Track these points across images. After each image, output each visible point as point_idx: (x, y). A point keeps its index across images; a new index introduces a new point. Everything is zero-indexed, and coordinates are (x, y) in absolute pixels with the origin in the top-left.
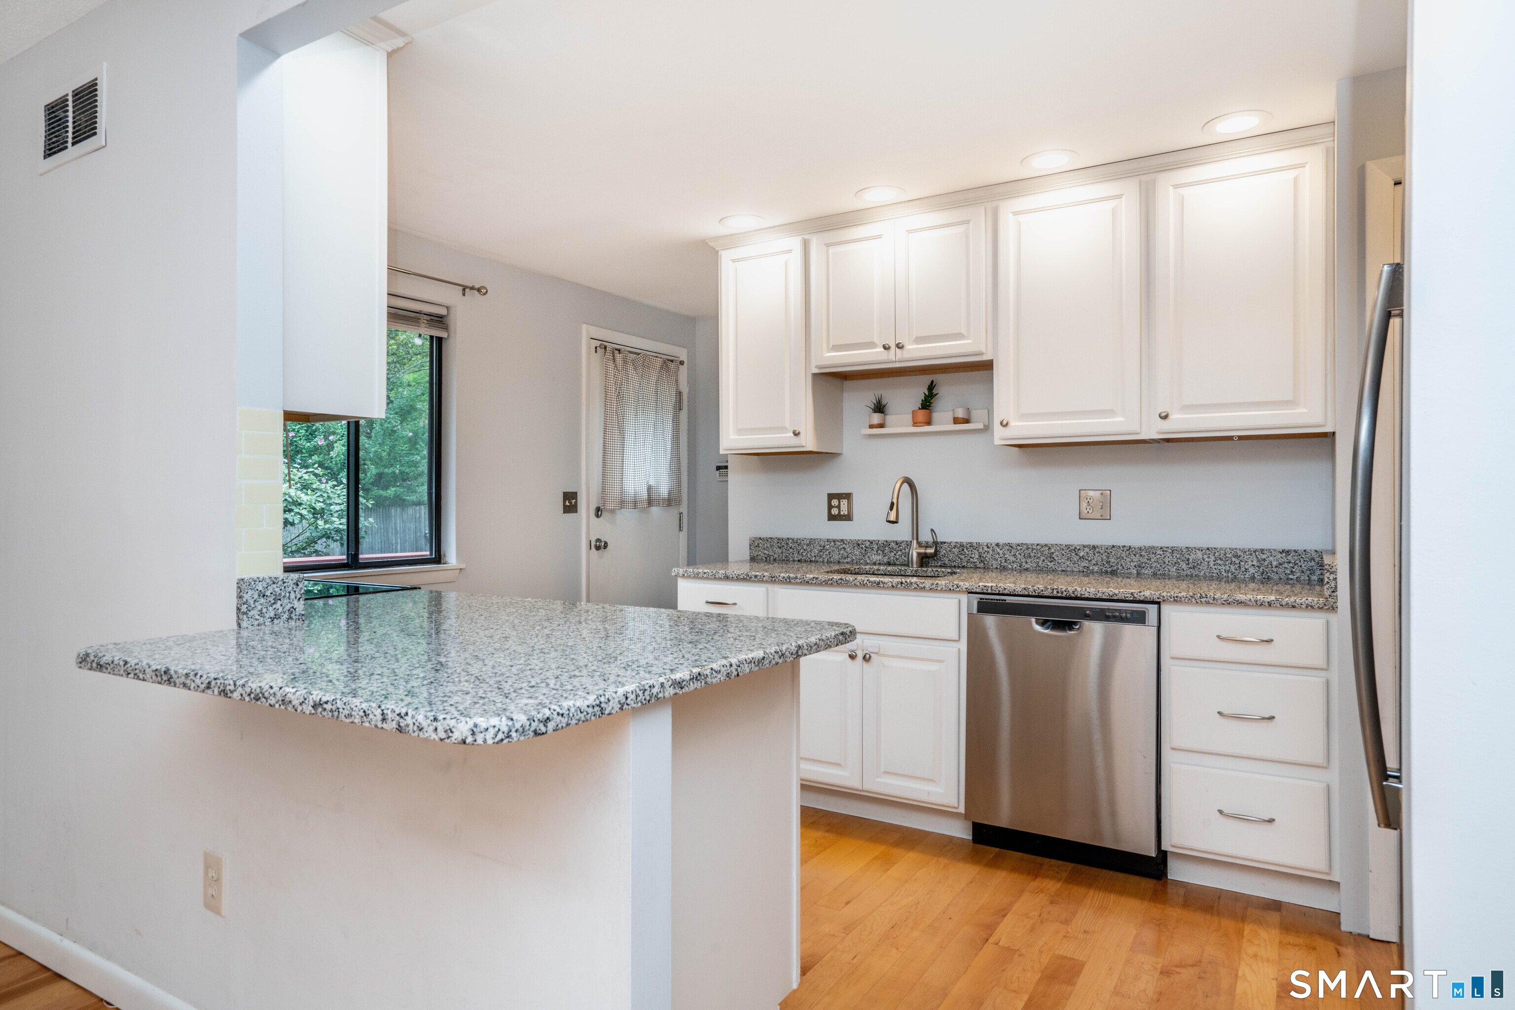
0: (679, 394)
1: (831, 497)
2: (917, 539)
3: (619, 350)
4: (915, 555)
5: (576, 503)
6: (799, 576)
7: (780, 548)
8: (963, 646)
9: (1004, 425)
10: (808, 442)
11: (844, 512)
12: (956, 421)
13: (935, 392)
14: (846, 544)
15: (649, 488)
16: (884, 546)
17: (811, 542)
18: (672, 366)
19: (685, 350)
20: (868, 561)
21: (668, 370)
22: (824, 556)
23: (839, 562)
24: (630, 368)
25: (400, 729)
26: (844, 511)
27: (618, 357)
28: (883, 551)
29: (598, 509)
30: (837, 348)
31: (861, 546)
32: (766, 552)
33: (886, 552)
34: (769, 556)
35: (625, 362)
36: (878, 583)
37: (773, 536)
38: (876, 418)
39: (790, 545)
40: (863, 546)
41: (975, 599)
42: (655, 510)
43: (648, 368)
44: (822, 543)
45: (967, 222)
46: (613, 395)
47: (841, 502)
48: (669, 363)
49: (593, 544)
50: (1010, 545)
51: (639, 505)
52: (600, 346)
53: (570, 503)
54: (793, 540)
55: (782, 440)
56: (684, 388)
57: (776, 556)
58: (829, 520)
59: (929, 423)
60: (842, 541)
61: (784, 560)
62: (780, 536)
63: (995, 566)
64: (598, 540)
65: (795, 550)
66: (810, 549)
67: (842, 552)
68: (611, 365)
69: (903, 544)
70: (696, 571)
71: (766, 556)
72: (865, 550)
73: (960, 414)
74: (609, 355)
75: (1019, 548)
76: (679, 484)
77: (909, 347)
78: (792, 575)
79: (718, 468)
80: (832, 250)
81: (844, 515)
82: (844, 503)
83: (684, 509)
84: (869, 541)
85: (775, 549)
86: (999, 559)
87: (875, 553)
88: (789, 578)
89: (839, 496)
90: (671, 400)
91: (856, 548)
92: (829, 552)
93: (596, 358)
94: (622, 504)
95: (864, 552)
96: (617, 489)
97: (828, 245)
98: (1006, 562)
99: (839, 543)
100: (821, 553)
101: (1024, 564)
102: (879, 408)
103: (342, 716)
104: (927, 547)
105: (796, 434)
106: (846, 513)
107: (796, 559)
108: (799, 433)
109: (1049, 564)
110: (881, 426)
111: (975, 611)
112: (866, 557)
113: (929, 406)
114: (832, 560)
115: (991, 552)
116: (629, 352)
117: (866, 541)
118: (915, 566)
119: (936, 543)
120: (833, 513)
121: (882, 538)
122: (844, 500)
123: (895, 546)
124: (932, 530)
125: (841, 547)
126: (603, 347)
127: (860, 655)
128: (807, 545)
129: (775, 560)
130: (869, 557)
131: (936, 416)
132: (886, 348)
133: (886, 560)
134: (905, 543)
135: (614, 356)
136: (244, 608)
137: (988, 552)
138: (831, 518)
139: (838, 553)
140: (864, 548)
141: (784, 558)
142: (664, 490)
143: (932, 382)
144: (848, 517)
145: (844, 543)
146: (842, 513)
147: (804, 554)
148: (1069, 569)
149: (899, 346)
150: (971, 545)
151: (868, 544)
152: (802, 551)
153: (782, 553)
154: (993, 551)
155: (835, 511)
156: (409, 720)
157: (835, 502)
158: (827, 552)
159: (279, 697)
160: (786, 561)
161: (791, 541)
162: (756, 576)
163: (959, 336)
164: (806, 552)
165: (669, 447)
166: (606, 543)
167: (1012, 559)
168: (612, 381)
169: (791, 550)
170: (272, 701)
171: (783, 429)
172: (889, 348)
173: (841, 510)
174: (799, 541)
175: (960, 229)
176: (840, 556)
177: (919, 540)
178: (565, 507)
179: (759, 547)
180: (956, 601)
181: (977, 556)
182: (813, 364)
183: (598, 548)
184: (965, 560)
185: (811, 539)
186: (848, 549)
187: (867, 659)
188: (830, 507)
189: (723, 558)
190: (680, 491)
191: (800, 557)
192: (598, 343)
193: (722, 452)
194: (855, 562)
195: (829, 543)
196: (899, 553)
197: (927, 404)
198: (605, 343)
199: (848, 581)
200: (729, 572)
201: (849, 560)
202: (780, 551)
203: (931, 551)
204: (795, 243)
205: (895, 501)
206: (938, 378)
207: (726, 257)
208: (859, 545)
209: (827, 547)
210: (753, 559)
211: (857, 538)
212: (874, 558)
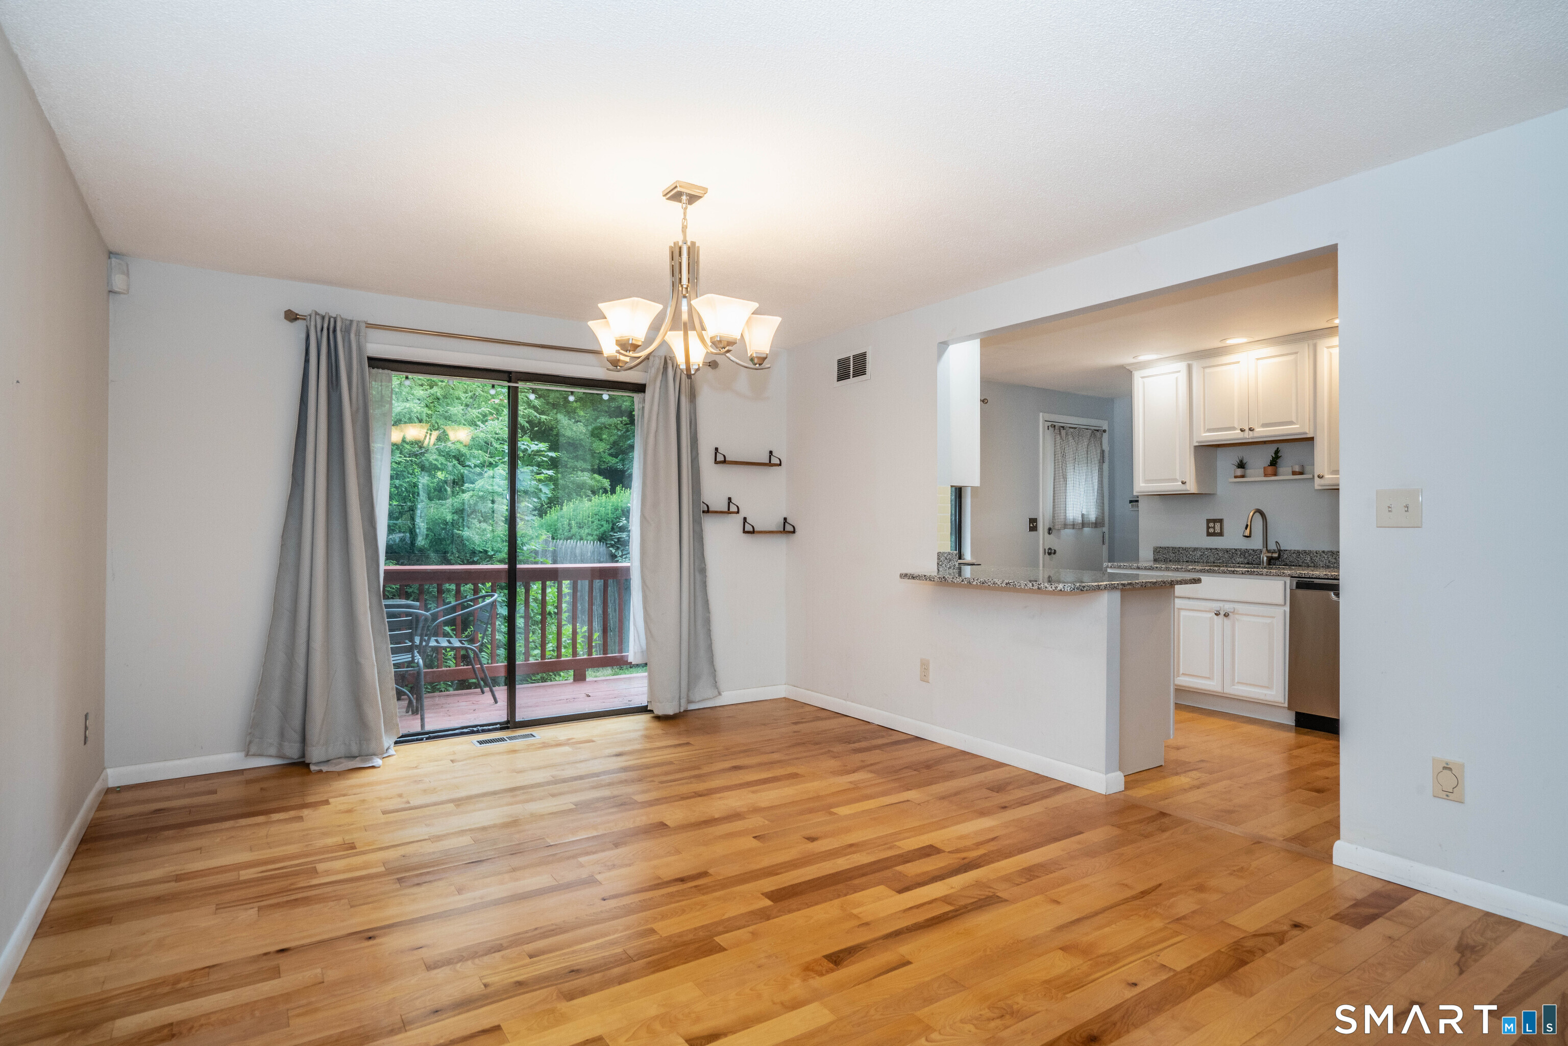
0: (1103, 452)
1: (1209, 521)
2: (1267, 548)
3: (1063, 427)
4: (1265, 558)
5: (1036, 525)
6: (1184, 567)
7: (1174, 553)
8: (1287, 609)
9: (1320, 477)
10: (1192, 487)
12: (1294, 473)
13: (1279, 455)
14: (1219, 551)
15: (1083, 515)
16: (1244, 552)
17: (1195, 549)
18: (1098, 434)
19: (1106, 422)
20: (1234, 562)
21: (1095, 436)
22: (1204, 559)
23: (1214, 563)
24: (1070, 438)
25: (1039, 588)
27: (1063, 432)
29: (1050, 529)
30: (1209, 430)
31: (1230, 553)
32: (1164, 556)
33: (1245, 555)
34: (1167, 558)
35: (1067, 434)
36: (1234, 571)
37: (1170, 546)
38: (1239, 472)
39: (1181, 551)
41: (1295, 581)
42: (1086, 530)
43: (1082, 436)
44: (1203, 550)
45: (1296, 353)
46: (1059, 456)
47: (1216, 525)
48: (1097, 433)
49: (1046, 551)
51: (1077, 527)
52: (1051, 426)
53: (1033, 525)
54: (1183, 548)
55: (1175, 486)
56: (1106, 447)
57: (1171, 558)
58: (1207, 536)
59: (1275, 474)
60: (1216, 549)
61: (1176, 561)
62: (1173, 546)
64: (1050, 549)
65: (1184, 555)
66: (1194, 553)
67: (1216, 556)
68: (1058, 437)
69: (1257, 551)
70: (1119, 564)
71: (1164, 558)
72: (1232, 555)
73: (1297, 469)
74: (1057, 431)
76: (1103, 513)
77: (1257, 430)
78: (1179, 567)
79: (1131, 502)
80: (1207, 370)
81: (1218, 533)
82: (1218, 526)
83: (1106, 529)
84: (1234, 549)
85: (1171, 554)
86: (1322, 560)
87: (1239, 557)
88: (1178, 568)
89: (1215, 521)
90: (1096, 458)
92: (1207, 556)
93: (1049, 433)
94: (1065, 526)
96: (1062, 517)
97: (1204, 368)
98: (1326, 561)
99: (1214, 550)
100: (1201, 556)
102: (1241, 465)
103: (1017, 586)
104: (1274, 552)
105: (1183, 483)
106: (1219, 531)
107: (1185, 560)
108: (1185, 482)
110: (1243, 476)
111: (1294, 587)
113: (1276, 464)
114: (1209, 561)
116: (1070, 428)
117: (1231, 549)
118: (1265, 563)
119: (1280, 551)
121: (1244, 547)
122: (1218, 523)
123: (1253, 553)
124: (1277, 542)
125: (1217, 553)
126: (1055, 427)
127: (1222, 613)
129: (1170, 561)
130: (1234, 559)
131: (1281, 470)
132: (1242, 430)
133: (1246, 561)
134: (1259, 550)
135: (1060, 431)
136: (940, 563)
137: (1317, 557)
138: (1209, 534)
139: (1213, 557)
142: (1092, 517)
143: (1278, 448)
144: (1221, 534)
146: (1216, 531)
149: (1251, 429)
150: (1305, 552)
151: (1234, 551)
152: (1188, 554)
153: (1175, 556)
154: (1320, 555)
155: (1211, 530)
156: (1042, 585)
157: (1211, 525)
159: (992, 582)
160: (1178, 561)
161: (1181, 549)
162: (1157, 567)
163: (1291, 423)
164: (1191, 555)
165: (1096, 488)
166: (1055, 551)
167: (1334, 561)
168: (1058, 447)
169: (1182, 555)
170: (990, 584)
171: (1175, 480)
172: (1245, 430)
173: (1216, 529)
174: (1188, 549)
175: (1292, 357)
176: (1215, 558)
177: (1268, 549)
178: (1030, 527)
179: (1160, 552)
180: (1283, 582)
181: (1309, 559)
182: (1195, 441)
183: (1050, 554)
184: (1301, 561)
186: (1224, 553)
187: (1226, 615)
188: (1208, 528)
189: (1136, 558)
190: (1103, 518)
191: (1188, 559)
192: (1050, 424)
193: (1135, 494)
194: (1224, 561)
195: (1207, 550)
196: (1255, 557)
197: (1274, 462)
198: (1054, 423)
199: (1214, 570)
200: (1140, 565)
201: (1221, 561)
203: (1276, 555)
204: (1182, 366)
205: (1249, 524)
206: (1281, 446)
207: (1137, 376)
208: (1228, 552)
209: (1206, 552)
210: (1155, 560)
211: (1226, 548)
212: (1238, 560)
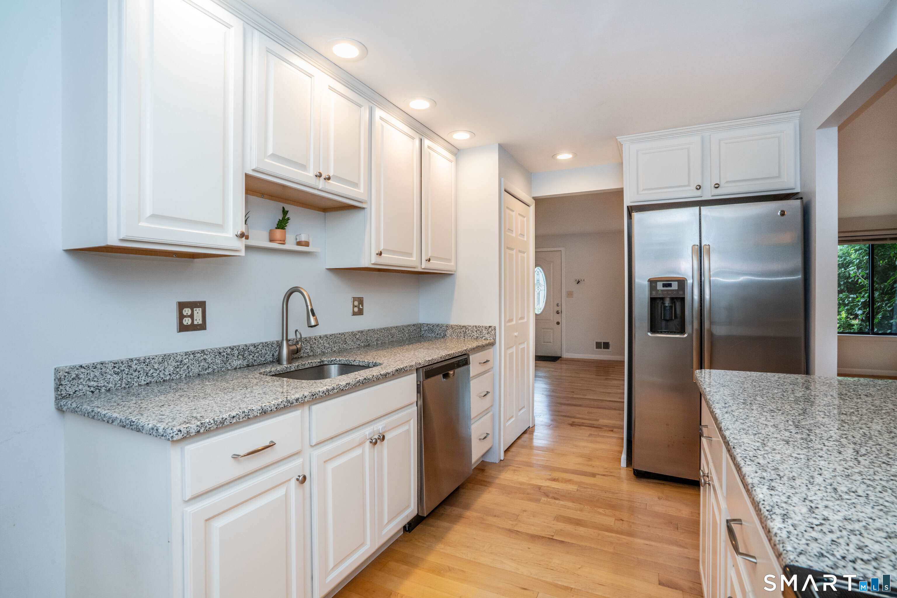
1: (182, 306)
2: (287, 338)
4: (286, 353)
7: (118, 374)
11: (198, 321)
14: (207, 355)
16: (244, 350)
17: (165, 358)
20: (229, 368)
22: (181, 373)
26: (198, 319)
28: (243, 356)
31: (222, 354)
32: (92, 383)
33: (245, 355)
34: (98, 388)
37: (106, 358)
39: (134, 367)
40: (225, 354)
44: (179, 358)
47: (195, 311)
50: (326, 336)
54: (138, 360)
57: (110, 385)
58: (179, 331)
60: (203, 351)
61: (123, 389)
62: (116, 358)
63: (319, 353)
65: (141, 372)
66: (163, 368)
67: (202, 364)
69: (259, 346)
71: (92, 389)
72: (227, 357)
75: (331, 337)
81: (197, 325)
82: (198, 312)
84: (230, 348)
85: (109, 376)
86: (321, 347)
87: (236, 358)
89: (193, 305)
91: (218, 356)
92: (188, 367)
95: (225, 360)
98: (324, 349)
99: (199, 355)
100: (178, 370)
101: (333, 348)
104: (296, 343)
106: (200, 322)
107: (143, 383)
109: (344, 345)
112: (228, 364)
114: (191, 374)
115: (317, 343)
117: (227, 348)
118: (285, 363)
119: (300, 341)
120: (185, 323)
122: (198, 309)
123: (253, 349)
124: (297, 330)
125: (202, 358)
128: (160, 363)
130: (230, 364)
133: (245, 363)
134: (261, 345)
137: (315, 343)
138: (182, 328)
139: (198, 365)
140: (226, 356)
141: (123, 385)
144: (202, 327)
145: (205, 354)
146: (195, 323)
147: (155, 375)
148: (352, 347)
150: (306, 339)
151: (229, 351)
152: (152, 371)
153: (121, 379)
154: (318, 342)
155: (187, 321)
157: (187, 311)
158: (185, 367)
160: (127, 388)
161: (135, 362)
164: (158, 372)
167: (328, 346)
169: (136, 374)
173: (195, 319)
174: (148, 360)
176: (200, 369)
179: (80, 379)
181: (309, 348)
184: (302, 351)
185: (165, 355)
186: (209, 360)
188: (181, 317)
191: (149, 380)
194: (216, 371)
195: (187, 356)
196: (257, 354)
202: (117, 378)
203: (298, 346)
208: (220, 353)
209: (185, 361)
211: (218, 346)
212: (236, 363)
